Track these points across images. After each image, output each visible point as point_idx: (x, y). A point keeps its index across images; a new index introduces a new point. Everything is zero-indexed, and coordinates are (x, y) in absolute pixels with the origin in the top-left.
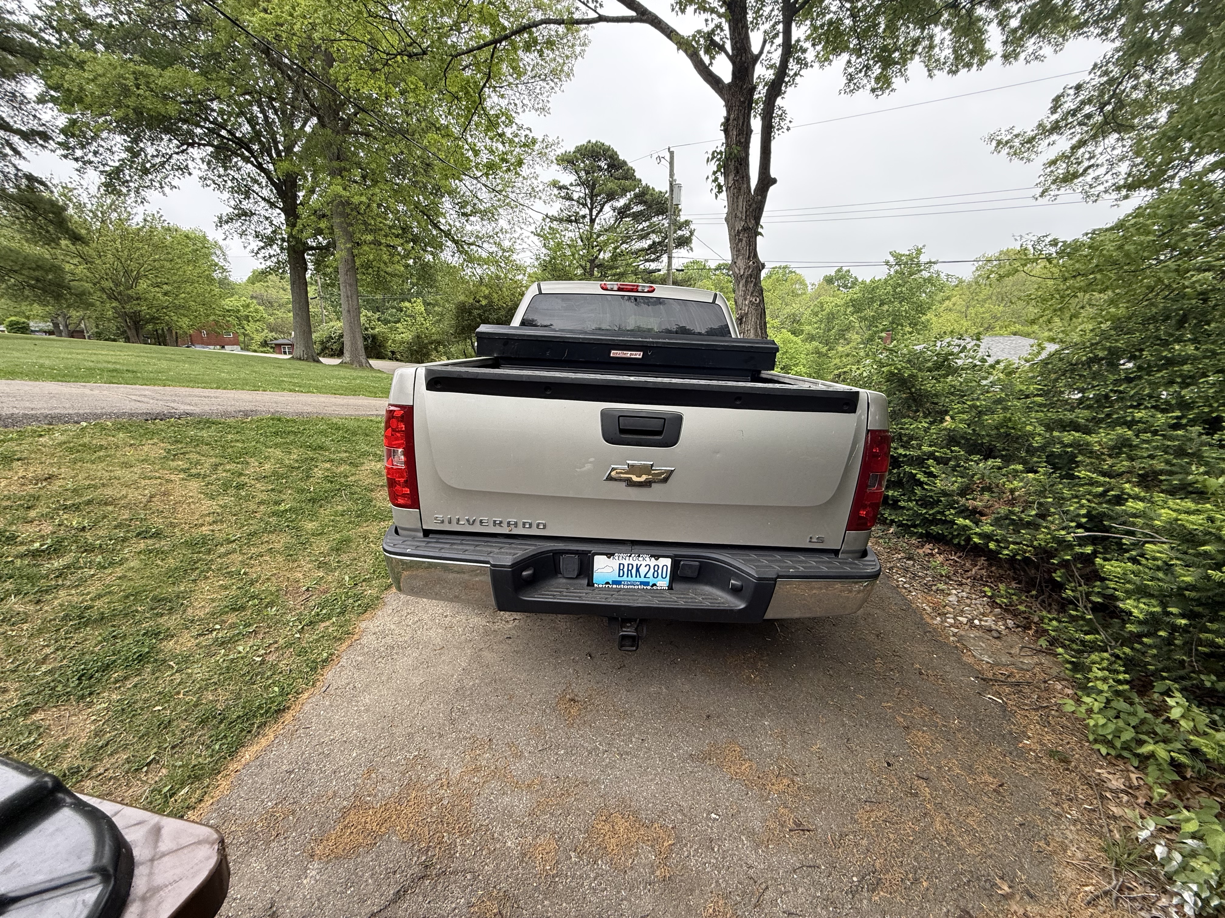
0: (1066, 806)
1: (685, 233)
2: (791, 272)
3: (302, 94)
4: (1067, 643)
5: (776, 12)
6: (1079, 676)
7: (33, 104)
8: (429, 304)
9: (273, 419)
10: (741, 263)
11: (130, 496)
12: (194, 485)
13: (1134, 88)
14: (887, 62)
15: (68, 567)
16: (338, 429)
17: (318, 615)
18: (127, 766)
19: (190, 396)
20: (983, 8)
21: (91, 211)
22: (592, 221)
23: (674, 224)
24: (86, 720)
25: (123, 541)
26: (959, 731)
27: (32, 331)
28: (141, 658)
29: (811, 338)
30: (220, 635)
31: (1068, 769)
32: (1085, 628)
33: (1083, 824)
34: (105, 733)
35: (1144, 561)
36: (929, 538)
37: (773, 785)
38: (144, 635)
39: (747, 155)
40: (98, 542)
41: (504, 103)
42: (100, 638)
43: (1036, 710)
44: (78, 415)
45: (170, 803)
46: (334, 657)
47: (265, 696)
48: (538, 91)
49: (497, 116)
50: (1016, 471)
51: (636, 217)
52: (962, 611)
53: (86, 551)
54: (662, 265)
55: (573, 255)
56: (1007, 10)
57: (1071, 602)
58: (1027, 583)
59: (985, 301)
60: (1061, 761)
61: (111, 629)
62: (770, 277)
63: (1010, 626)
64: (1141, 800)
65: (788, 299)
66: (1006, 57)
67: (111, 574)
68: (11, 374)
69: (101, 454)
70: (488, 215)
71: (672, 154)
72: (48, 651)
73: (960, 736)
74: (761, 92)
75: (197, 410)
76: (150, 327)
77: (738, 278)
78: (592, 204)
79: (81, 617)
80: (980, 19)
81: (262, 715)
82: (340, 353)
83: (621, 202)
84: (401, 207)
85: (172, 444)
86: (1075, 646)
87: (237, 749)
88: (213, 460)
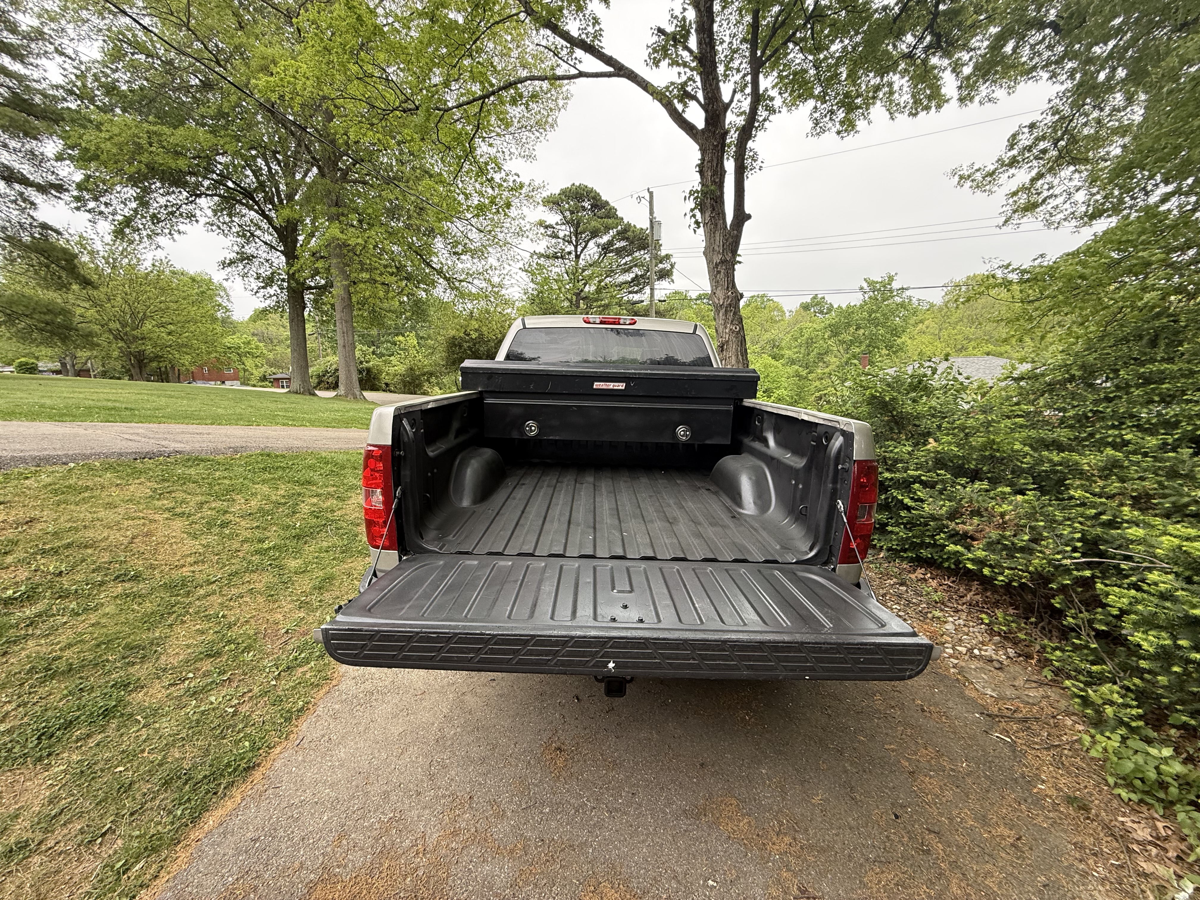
0: (1091, 862)
1: (666, 266)
2: (769, 300)
3: (303, 147)
4: (1073, 673)
5: (744, 65)
6: (1089, 711)
7: (52, 162)
8: (422, 338)
9: (262, 455)
10: (720, 293)
11: (112, 537)
12: (178, 524)
13: (1085, 124)
14: (850, 108)
15: (40, 615)
16: (327, 463)
17: (296, 659)
18: (79, 837)
19: (183, 433)
20: (936, 59)
21: (103, 257)
22: (578, 257)
23: (656, 258)
24: (41, 785)
25: (100, 585)
26: (968, 775)
27: (40, 371)
28: (107, 713)
29: (793, 362)
30: (192, 685)
31: (1088, 818)
32: (1091, 658)
33: (1111, 883)
34: (61, 799)
35: (1146, 587)
36: (920, 562)
37: (774, 844)
38: (112, 687)
39: (722, 193)
40: (74, 587)
41: (492, 151)
42: (65, 692)
43: (1048, 749)
44: (67, 456)
45: (123, 882)
46: (310, 706)
47: (235, 751)
48: (524, 140)
49: (487, 164)
50: (1004, 493)
51: (619, 252)
52: (960, 640)
53: (60, 597)
54: (645, 296)
55: (560, 289)
56: (959, 59)
57: (1073, 630)
58: (1025, 609)
59: (956, 323)
60: (1080, 808)
61: (78, 682)
62: (748, 305)
63: (1011, 655)
64: (1172, 854)
65: (767, 326)
66: (961, 100)
67: (84, 621)
68: (9, 415)
69: (86, 495)
70: (478, 253)
71: (651, 194)
72: (9, 707)
73: (969, 781)
74: (733, 137)
75: (188, 448)
76: (154, 364)
77: (718, 308)
78: (577, 241)
79: (47, 669)
80: (934, 67)
81: (230, 774)
82: (335, 386)
83: (605, 239)
84: (395, 248)
85: (158, 483)
86: (1081, 678)
87: (200, 814)
88: (199, 498)
